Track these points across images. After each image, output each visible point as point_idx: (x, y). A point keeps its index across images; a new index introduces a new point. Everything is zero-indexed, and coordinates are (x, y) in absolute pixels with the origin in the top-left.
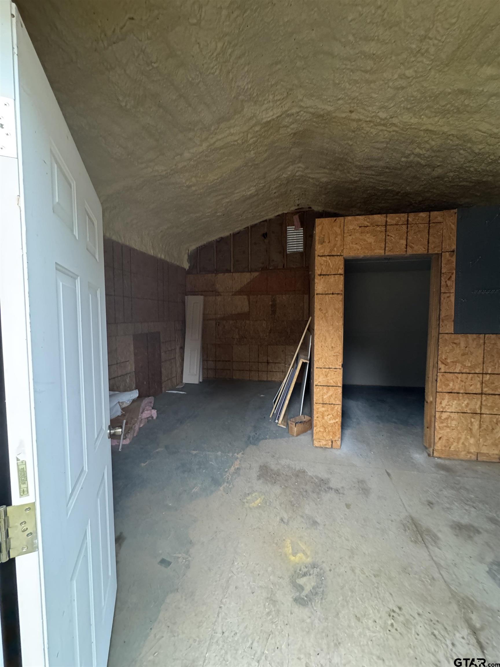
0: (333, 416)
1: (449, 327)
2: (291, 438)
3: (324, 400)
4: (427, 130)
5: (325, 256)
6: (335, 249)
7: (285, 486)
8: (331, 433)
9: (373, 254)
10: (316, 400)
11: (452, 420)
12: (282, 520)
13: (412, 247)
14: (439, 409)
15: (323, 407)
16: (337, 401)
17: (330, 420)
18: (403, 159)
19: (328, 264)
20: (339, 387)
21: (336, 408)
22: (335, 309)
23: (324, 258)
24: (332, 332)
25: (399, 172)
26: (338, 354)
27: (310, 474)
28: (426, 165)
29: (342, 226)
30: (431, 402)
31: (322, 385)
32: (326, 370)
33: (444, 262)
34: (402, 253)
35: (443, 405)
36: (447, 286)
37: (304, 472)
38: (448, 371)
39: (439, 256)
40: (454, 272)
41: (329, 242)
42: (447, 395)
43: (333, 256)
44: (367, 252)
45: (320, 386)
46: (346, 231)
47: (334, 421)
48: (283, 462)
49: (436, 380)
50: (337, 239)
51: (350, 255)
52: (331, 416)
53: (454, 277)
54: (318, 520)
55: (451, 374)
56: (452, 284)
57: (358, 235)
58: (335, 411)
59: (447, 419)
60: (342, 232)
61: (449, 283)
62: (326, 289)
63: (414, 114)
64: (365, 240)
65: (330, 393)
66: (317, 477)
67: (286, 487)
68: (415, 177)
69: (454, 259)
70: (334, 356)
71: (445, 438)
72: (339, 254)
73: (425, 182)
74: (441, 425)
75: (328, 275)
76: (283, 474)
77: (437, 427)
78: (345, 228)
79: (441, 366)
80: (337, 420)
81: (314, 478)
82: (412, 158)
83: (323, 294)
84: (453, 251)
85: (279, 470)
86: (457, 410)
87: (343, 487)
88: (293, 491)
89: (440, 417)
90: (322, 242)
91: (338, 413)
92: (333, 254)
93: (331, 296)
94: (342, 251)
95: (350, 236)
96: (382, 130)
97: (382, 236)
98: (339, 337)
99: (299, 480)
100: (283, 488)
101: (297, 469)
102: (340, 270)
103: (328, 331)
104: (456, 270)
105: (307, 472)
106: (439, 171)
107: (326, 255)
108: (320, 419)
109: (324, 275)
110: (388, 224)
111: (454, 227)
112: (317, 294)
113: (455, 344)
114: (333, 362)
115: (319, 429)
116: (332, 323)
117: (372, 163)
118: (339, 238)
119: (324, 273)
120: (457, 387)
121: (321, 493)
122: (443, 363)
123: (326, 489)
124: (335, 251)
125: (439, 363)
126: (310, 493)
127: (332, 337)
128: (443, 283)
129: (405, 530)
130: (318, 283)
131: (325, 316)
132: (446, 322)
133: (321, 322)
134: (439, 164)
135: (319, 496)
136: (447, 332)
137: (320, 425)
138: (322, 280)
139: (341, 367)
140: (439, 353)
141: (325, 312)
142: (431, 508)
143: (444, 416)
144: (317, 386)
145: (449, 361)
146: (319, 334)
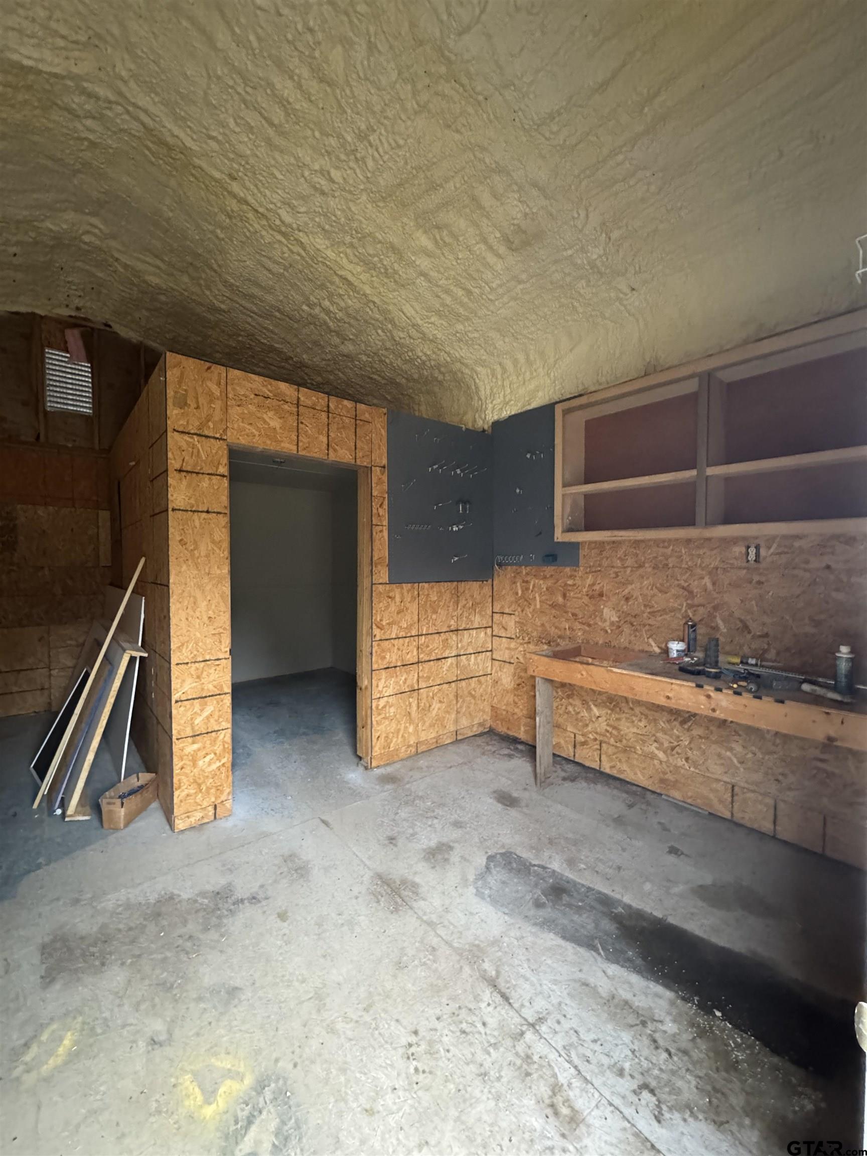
0: (215, 754)
1: (383, 574)
2: (112, 838)
3: (196, 728)
4: (344, 279)
5: (189, 433)
6: (211, 424)
7: (133, 956)
8: (213, 791)
9: (278, 448)
10: (179, 733)
11: (390, 707)
12: (153, 1042)
13: (335, 450)
14: (376, 695)
15: (193, 743)
16: (223, 723)
17: (210, 764)
18: (305, 307)
19: (195, 451)
20: (225, 694)
21: (222, 736)
22: (213, 542)
23: (186, 437)
24: (208, 588)
25: (296, 325)
26: (221, 630)
27: (185, 896)
28: (335, 331)
29: (223, 382)
30: (366, 688)
31: (190, 697)
32: (197, 665)
33: (374, 480)
34: (321, 456)
35: (380, 688)
36: (379, 515)
37: (171, 898)
38: (384, 637)
39: (369, 469)
40: (386, 496)
41: (198, 408)
42: (383, 672)
43: (207, 437)
44: (269, 442)
45: (187, 700)
46: (230, 396)
47: (218, 764)
48: (110, 902)
49: (371, 654)
50: (213, 406)
51: (238, 441)
52: (212, 755)
53: (386, 502)
54: (238, 983)
55: (387, 642)
56: (384, 512)
57: (252, 408)
58: (219, 743)
59: (384, 707)
60: (224, 394)
61: (381, 511)
62: (192, 501)
63: (332, 245)
64: (265, 422)
65: (209, 710)
66: (203, 894)
67: (139, 956)
68: (316, 343)
69: (385, 478)
70: (214, 634)
71: (384, 735)
72: (218, 436)
73: (329, 357)
74: (379, 718)
75: (197, 473)
76: (120, 930)
77: (374, 723)
78: (229, 388)
79: (376, 631)
80: (224, 760)
81: (200, 900)
82: (317, 310)
83: (187, 511)
84: (384, 467)
85: (104, 926)
86: (395, 691)
87: (262, 886)
88: (160, 956)
89: (377, 707)
90: (182, 404)
91: (226, 746)
92: (206, 433)
93: (204, 515)
94: (225, 430)
95: (239, 406)
96: (280, 242)
97: (292, 421)
98: (222, 597)
99: (165, 923)
100: (131, 964)
101: (152, 901)
102: (220, 467)
103: (200, 587)
104: (388, 493)
105: (179, 896)
106: (348, 348)
107: (192, 432)
108: (187, 770)
109: (187, 472)
110: (301, 403)
111: (384, 432)
112: (173, 510)
113: (390, 597)
114: (211, 649)
115: (186, 792)
116: (207, 571)
117: (255, 291)
118: (218, 405)
119: (189, 468)
120: (394, 660)
121: (225, 921)
122: (378, 627)
123: (232, 907)
124: (209, 427)
125: (374, 627)
126: (201, 936)
127: (209, 598)
128: (374, 511)
129: (378, 902)
130: (174, 488)
131: (192, 556)
132: (379, 567)
133: (184, 568)
134: (351, 337)
135: (223, 930)
136: (381, 581)
137: (187, 783)
138: (185, 482)
139: (228, 655)
140: (374, 612)
141: (192, 548)
142: (395, 845)
143: (382, 703)
144: (180, 703)
145: (384, 623)
146: (182, 594)
